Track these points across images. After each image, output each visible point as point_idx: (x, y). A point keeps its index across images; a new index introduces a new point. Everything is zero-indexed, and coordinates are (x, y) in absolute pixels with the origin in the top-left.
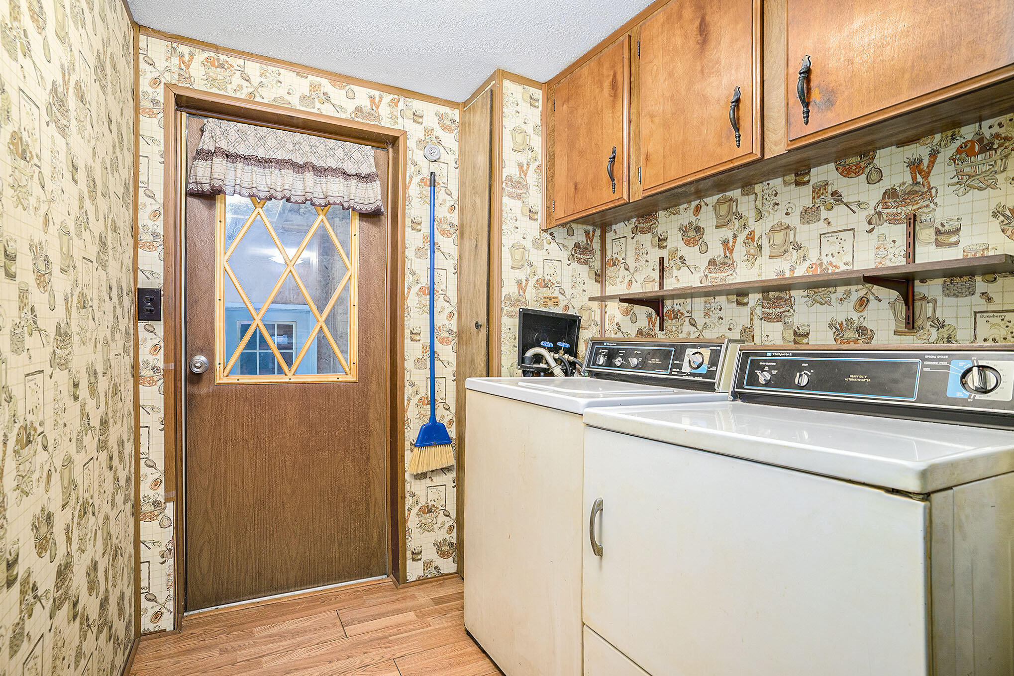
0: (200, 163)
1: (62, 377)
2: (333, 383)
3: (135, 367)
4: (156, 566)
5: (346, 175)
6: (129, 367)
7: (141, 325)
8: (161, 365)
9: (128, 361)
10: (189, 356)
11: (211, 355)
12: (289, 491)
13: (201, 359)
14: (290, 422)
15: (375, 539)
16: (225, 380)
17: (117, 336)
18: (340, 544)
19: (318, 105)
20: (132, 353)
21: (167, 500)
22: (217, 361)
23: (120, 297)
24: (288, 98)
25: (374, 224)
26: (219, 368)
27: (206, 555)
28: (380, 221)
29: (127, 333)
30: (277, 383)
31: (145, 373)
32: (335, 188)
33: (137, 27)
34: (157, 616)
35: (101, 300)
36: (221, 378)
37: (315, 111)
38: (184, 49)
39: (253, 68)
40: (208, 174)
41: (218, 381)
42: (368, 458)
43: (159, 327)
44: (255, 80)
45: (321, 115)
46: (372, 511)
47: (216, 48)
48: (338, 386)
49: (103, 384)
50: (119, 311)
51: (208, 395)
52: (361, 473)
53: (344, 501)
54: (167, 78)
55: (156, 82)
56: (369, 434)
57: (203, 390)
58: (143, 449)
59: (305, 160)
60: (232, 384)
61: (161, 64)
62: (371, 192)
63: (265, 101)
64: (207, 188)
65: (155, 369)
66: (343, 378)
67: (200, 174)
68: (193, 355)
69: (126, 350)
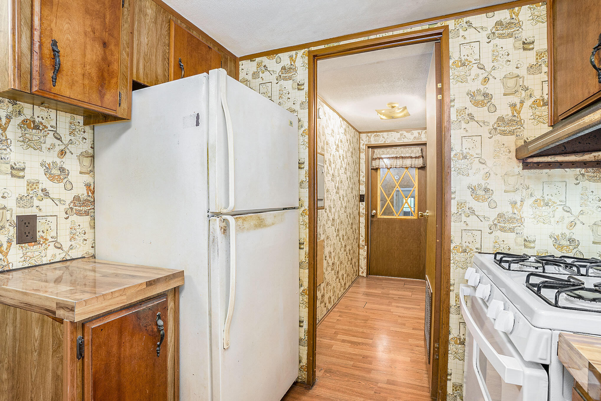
0: (373, 162)
1: (345, 214)
2: (410, 219)
3: (359, 213)
4: (363, 260)
5: (411, 157)
6: (358, 213)
7: (360, 203)
8: (364, 213)
9: (357, 212)
10: (371, 211)
11: (377, 211)
12: (396, 249)
13: (374, 211)
14: (397, 230)
15: (422, 268)
16: (380, 217)
17: (355, 206)
18: (410, 267)
19: (403, 139)
20: (358, 210)
21: (365, 245)
22: (378, 212)
23: (356, 198)
24: (394, 140)
25: (423, 170)
26: (378, 214)
27: (374, 262)
28: (425, 169)
29: (357, 205)
30: (393, 218)
31: (361, 214)
32: (408, 162)
33: (360, 133)
34: (363, 272)
35: (352, 200)
36: (379, 217)
37: (402, 141)
38: (369, 134)
39: (385, 134)
40: (375, 164)
41: (378, 217)
42: (420, 243)
43: (364, 203)
44: (386, 137)
45: (404, 142)
46: (421, 259)
47: (377, 132)
48: (411, 220)
49: (352, 216)
50: (355, 201)
51: (376, 221)
52: (418, 247)
53: (412, 254)
54: (366, 143)
55: (363, 144)
56: (421, 235)
57: (375, 219)
58: (360, 232)
59: (400, 155)
60: (382, 218)
61: (364, 140)
62: (420, 161)
63: (389, 142)
64: (375, 168)
65: (363, 214)
66: (412, 217)
67: (373, 164)
68: (372, 210)
69: (357, 209)
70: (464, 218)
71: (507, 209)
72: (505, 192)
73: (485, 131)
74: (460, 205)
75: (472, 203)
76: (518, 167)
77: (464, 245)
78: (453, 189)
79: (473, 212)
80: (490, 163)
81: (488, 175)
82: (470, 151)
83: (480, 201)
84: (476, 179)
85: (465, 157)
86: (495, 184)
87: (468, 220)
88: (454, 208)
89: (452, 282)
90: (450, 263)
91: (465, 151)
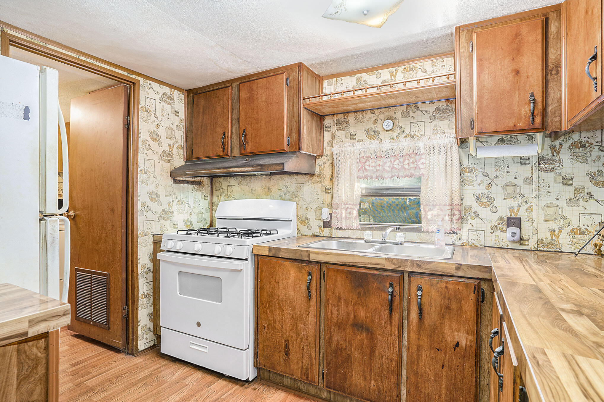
70: (145, 213)
71: (166, 206)
72: (166, 196)
73: (156, 157)
74: (143, 204)
75: (150, 203)
76: (171, 181)
77: (145, 231)
78: (139, 194)
79: (150, 209)
80: (159, 177)
81: (157, 186)
82: (148, 169)
83: (154, 201)
84: (151, 188)
85: (146, 173)
86: (161, 191)
87: (147, 214)
88: (139, 206)
89: (139, 257)
90: (137, 245)
91: (146, 169)
